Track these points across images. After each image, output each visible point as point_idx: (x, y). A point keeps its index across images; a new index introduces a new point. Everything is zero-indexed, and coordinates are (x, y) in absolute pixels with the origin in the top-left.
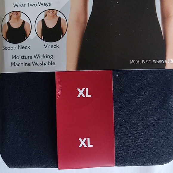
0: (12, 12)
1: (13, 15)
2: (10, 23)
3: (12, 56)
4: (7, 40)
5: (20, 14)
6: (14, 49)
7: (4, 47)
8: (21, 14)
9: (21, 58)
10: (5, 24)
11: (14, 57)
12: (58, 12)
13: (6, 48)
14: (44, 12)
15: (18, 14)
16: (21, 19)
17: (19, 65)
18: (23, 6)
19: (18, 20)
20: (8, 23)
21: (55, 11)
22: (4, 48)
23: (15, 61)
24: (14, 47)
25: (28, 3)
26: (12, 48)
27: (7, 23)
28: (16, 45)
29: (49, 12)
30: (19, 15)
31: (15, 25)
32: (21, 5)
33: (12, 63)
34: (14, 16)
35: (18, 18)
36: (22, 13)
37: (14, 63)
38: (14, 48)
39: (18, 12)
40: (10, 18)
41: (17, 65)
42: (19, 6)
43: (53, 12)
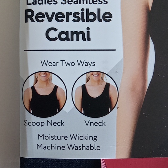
0: (39, 73)
1: (40, 77)
2: (35, 88)
3: (39, 135)
4: (31, 112)
5: (50, 76)
6: (41, 125)
7: (26, 121)
8: (51, 76)
9: (51, 138)
10: (28, 89)
11: (41, 137)
12: (106, 75)
13: (30, 124)
14: (85, 75)
15: (48, 75)
16: (52, 82)
17: (49, 148)
18: (55, 64)
20: (33, 88)
21: (102, 73)
22: (26, 123)
24: (41, 123)
25: (63, 61)
26: (38, 124)
27: (32, 87)
28: (44, 120)
29: (92, 74)
30: (49, 78)
31: (44, 91)
32: (53, 63)
33: (37, 145)
34: (42, 78)
35: (47, 81)
36: (53, 74)
37: (42, 145)
38: (41, 124)
39: (47, 73)
40: (36, 81)
41: (45, 148)
42: (49, 64)
43: (98, 75)
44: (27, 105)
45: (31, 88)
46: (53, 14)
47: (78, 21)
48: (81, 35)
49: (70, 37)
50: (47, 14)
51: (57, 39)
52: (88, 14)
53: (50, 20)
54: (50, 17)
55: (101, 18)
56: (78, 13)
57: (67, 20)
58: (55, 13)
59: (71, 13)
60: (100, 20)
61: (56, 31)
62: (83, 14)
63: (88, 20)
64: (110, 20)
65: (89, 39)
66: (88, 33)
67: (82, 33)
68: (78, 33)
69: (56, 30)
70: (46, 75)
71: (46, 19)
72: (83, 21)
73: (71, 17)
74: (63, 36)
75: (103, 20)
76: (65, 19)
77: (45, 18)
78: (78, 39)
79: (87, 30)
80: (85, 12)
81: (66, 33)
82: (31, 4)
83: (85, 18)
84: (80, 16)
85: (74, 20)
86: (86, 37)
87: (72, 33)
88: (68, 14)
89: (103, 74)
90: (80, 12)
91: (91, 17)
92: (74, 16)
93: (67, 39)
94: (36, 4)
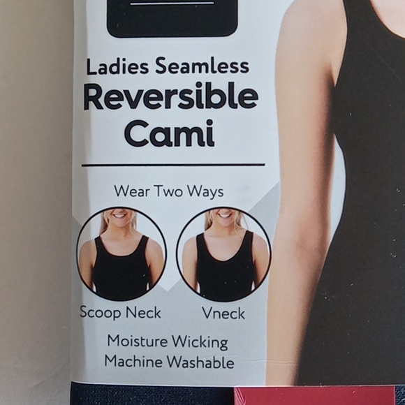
0: (111, 211)
1: (112, 219)
2: (103, 241)
3: (109, 336)
4: (95, 290)
5: (133, 217)
6: (115, 317)
7: (83, 308)
8: (135, 217)
9: (134, 343)
10: (88, 243)
11: (114, 341)
12: (245, 215)
13: (91, 314)
14: (204, 214)
15: (129, 215)
16: (137, 230)
17: (129, 363)
18: (142, 193)
19: (126, 235)
20: (98, 240)
21: (237, 212)
22: (83, 313)
23: (115, 350)
24: (115, 311)
25: (158, 186)
26: (108, 314)
27: (96, 239)
28: (121, 306)
29: (217, 214)
30: (131, 220)
31: (119, 247)
32: (138, 192)
33: (106, 356)
34: (116, 221)
35: (128, 228)
36: (138, 213)
37: (115, 357)
38: (115, 315)
39: (127, 210)
40: (105, 227)
41: (122, 363)
42: (131, 193)
43: (230, 215)
44: (86, 274)
45: (94, 242)
46: (140, 92)
47: (189, 106)
48: (195, 136)
49: (172, 139)
50: (127, 92)
51: (148, 142)
52: (210, 93)
53: (133, 105)
54: (133, 99)
55: (236, 101)
56: (190, 92)
57: (168, 106)
58: (142, 91)
59: (175, 92)
60: (233, 106)
61: (145, 127)
62: (199, 93)
63: (210, 105)
64: (253, 105)
65: (211, 144)
66: (210, 131)
67: (198, 130)
68: (189, 132)
69: (145, 124)
70: (125, 215)
71: (125, 103)
72: (200, 106)
73: (176, 100)
74: (160, 137)
75: (239, 106)
76: (163, 103)
77: (123, 100)
78: (189, 143)
79: (208, 124)
80: (203, 88)
81: (166, 131)
82: (95, 73)
83: (204, 101)
84: (193, 96)
85: (181, 106)
86: (205, 139)
87: (178, 131)
88: (170, 93)
89: (239, 214)
90: (194, 89)
91: (216, 99)
92: (182, 97)
93: (167, 142)
94: (105, 73)
